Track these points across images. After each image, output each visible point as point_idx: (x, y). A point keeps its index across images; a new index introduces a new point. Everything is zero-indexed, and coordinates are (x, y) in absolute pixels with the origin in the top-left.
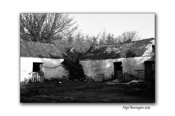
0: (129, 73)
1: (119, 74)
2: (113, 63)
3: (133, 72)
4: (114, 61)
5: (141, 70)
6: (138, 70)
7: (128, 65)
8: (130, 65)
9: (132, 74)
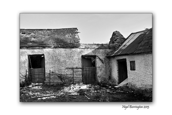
0: (57, 72)
1: (37, 74)
2: (27, 56)
3: (64, 71)
4: (30, 52)
5: (77, 68)
6: (73, 69)
7: (56, 60)
8: (59, 60)
9: (62, 73)
